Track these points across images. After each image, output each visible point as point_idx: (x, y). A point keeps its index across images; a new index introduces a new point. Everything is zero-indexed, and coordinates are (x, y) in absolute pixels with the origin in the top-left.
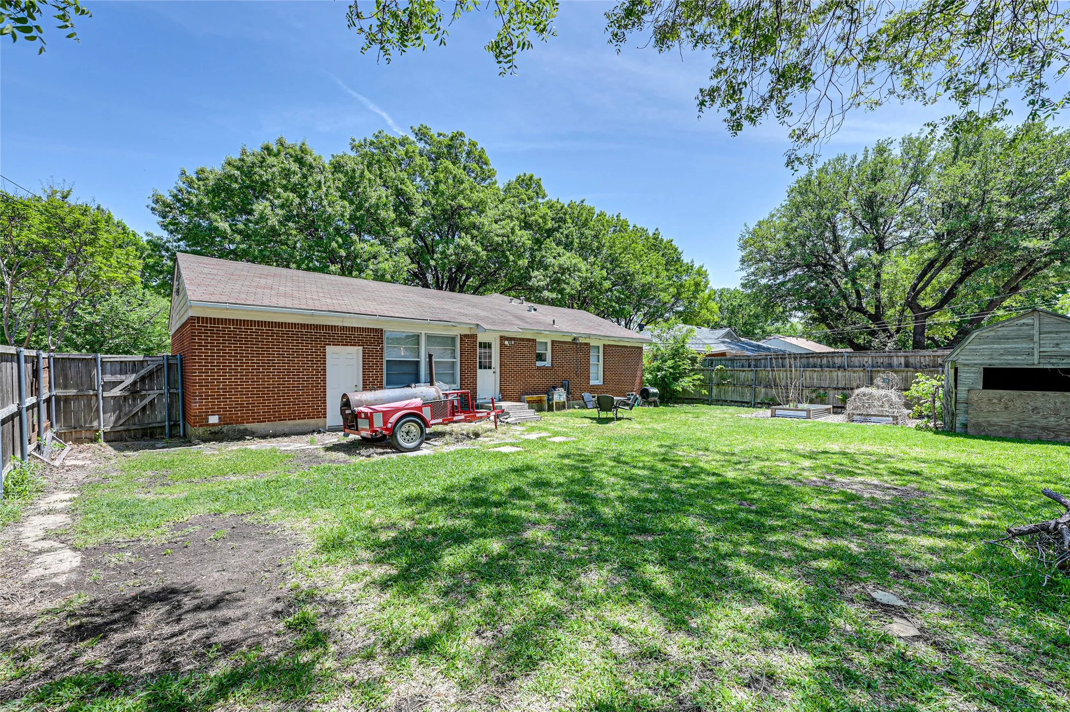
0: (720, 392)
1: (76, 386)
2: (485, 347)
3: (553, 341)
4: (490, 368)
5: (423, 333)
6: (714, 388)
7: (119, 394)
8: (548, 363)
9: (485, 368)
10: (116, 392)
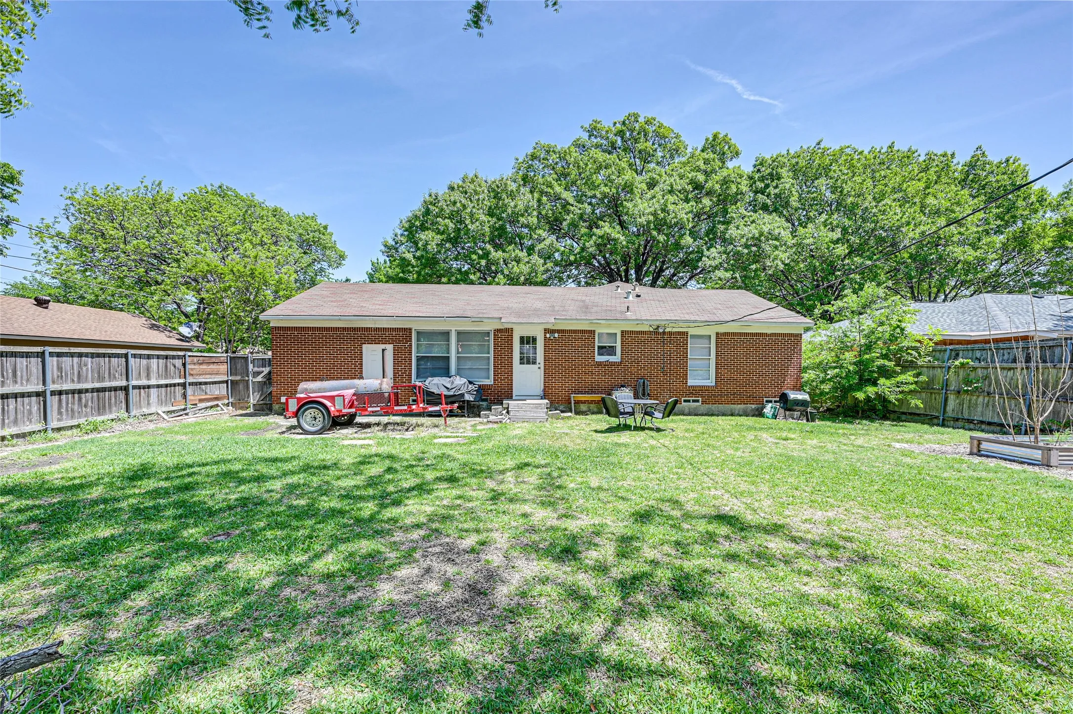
0: (961, 404)
1: (241, 374)
2: (528, 343)
3: (622, 332)
4: (534, 363)
5: (453, 330)
6: (952, 397)
7: (260, 380)
8: (616, 358)
9: (528, 363)
10: (259, 379)
